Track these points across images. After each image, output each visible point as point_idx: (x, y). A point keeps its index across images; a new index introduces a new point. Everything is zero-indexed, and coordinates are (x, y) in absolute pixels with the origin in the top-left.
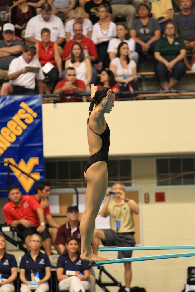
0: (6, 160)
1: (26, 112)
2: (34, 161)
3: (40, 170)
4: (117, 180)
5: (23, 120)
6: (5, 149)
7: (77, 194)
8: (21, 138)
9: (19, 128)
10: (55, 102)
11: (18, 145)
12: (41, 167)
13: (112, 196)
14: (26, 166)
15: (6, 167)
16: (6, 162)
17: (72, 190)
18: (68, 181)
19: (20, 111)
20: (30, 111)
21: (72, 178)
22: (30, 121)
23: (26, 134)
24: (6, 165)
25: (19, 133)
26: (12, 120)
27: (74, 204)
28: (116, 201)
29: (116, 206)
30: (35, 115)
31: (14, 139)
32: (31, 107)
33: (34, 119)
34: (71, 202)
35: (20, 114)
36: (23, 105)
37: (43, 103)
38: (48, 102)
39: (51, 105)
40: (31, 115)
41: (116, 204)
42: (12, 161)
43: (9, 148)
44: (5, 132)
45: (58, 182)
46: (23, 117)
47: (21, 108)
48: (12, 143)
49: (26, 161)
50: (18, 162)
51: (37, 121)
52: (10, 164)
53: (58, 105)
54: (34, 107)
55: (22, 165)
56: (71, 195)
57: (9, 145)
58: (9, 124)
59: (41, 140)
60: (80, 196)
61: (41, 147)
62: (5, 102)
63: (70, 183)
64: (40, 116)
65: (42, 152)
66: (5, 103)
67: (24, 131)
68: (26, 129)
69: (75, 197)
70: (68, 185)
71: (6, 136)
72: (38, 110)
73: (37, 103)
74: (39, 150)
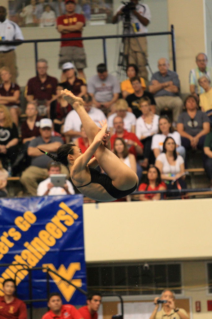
0: (45, 266)
1: (67, 214)
2: (75, 267)
3: (82, 277)
4: (165, 287)
5: (62, 222)
6: (44, 254)
7: (122, 302)
8: (62, 242)
9: (58, 231)
11: (57, 250)
12: (82, 273)
13: (160, 305)
14: (67, 272)
15: (45, 273)
16: (45, 268)
17: (116, 298)
18: (112, 289)
19: (60, 213)
20: (70, 212)
21: (116, 285)
22: (70, 223)
23: (66, 237)
24: (45, 271)
25: (59, 235)
26: (51, 222)
27: (119, 314)
28: (164, 310)
29: (165, 315)
30: (76, 216)
31: (53, 243)
32: (71, 207)
33: (75, 220)
34: (116, 311)
35: (60, 216)
36: (62, 205)
37: (85, 203)
38: (90, 202)
39: (93, 205)
40: (72, 216)
41: (165, 313)
42: (51, 266)
43: (48, 253)
44: (44, 235)
45: (101, 290)
46: (63, 218)
47: (61, 209)
48: (51, 247)
49: (67, 267)
50: (57, 268)
51: (78, 223)
52: (49, 270)
53: (100, 205)
54: (75, 208)
55: (62, 271)
56: (115, 303)
57: (48, 249)
58: (49, 226)
59: (82, 244)
60: (125, 304)
61: (83, 251)
62: (43, 203)
63: (114, 290)
64: (81, 218)
65: (83, 257)
66: (43, 205)
67: (64, 234)
68: (66, 232)
69: (119, 305)
70: (112, 292)
71: (45, 239)
72: (79, 210)
73: (78, 203)
74: (81, 254)
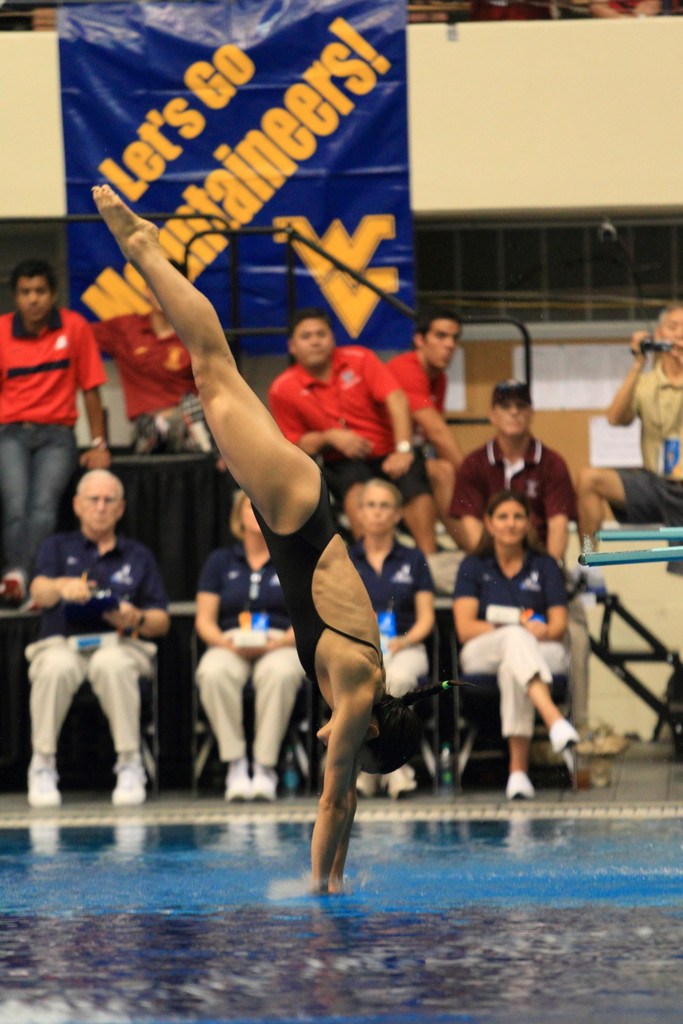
0: (280, 222)
1: (353, 55)
2: (377, 227)
3: (400, 259)
5: (339, 82)
6: (278, 183)
7: (527, 342)
8: (335, 147)
9: (325, 110)
10: (453, 18)
11: (322, 171)
12: (401, 248)
14: (351, 246)
15: (281, 245)
16: (281, 231)
17: (510, 331)
18: (495, 300)
19: (332, 51)
20: (365, 49)
21: (510, 287)
22: (364, 86)
23: (350, 132)
24: (280, 238)
25: (328, 126)
26: (303, 82)
27: (518, 378)
28: (664, 371)
29: (665, 387)
30: (382, 64)
31: (307, 149)
32: (367, 35)
33: (380, 77)
34: (508, 370)
35: (330, 61)
36: (339, 27)
37: (412, 22)
38: (429, 19)
39: (441, 29)
40: (368, 63)
41: (664, 380)
42: (301, 225)
43: (291, 181)
44: (279, 125)
45: (460, 303)
46: (341, 70)
47: (336, 39)
48: (300, 163)
49: (351, 228)
50: (321, 229)
51: (390, 88)
52: (294, 235)
53: (464, 28)
54: (378, 38)
55: (336, 240)
56: (506, 346)
57: (291, 169)
58: (294, 94)
59: (402, 155)
60: (535, 350)
61: (404, 177)
62: (276, 17)
63: (502, 305)
64: (399, 70)
65: (405, 197)
66: (277, 23)
67: (343, 120)
68: (351, 115)
69: (519, 353)
70: (497, 311)
71: (282, 137)
72: (392, 45)
73: (390, 20)
74: (398, 188)
